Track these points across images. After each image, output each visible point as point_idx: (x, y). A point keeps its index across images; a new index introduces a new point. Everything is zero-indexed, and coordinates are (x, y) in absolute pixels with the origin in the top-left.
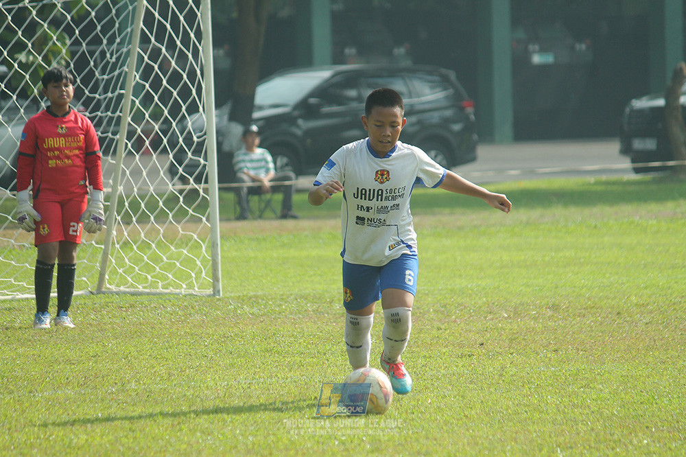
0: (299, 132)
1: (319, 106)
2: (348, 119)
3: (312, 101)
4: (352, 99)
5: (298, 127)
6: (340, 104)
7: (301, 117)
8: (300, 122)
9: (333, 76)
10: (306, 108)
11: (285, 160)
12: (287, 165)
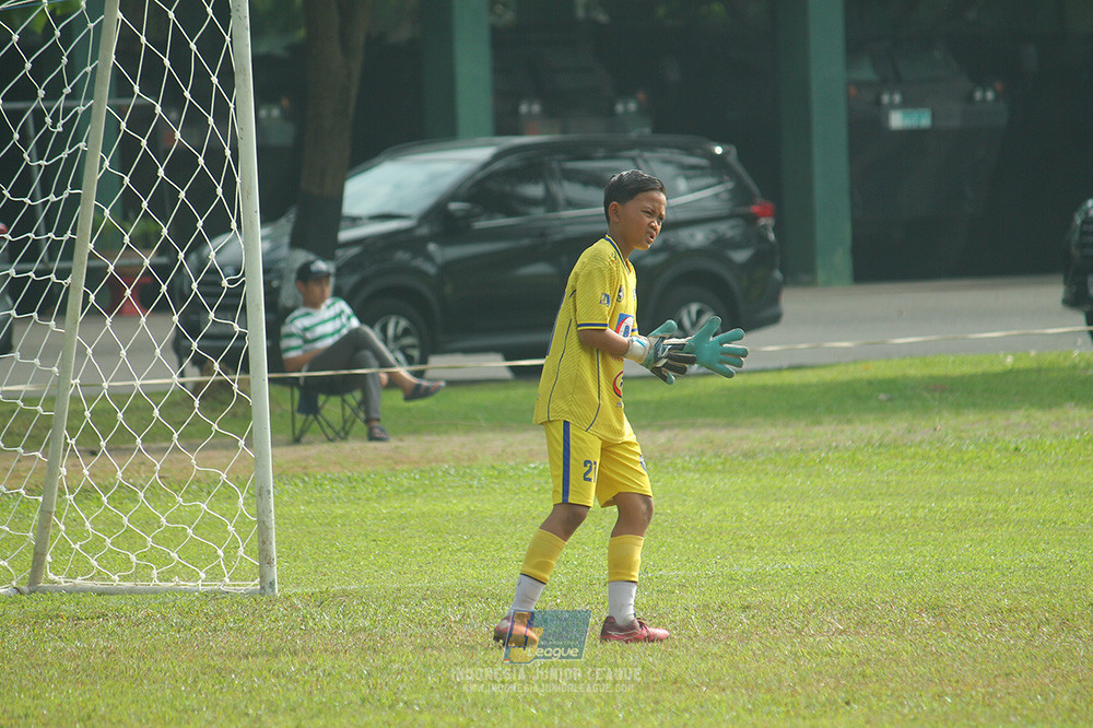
0: (430, 269)
1: (468, 217)
2: (526, 242)
3: (454, 206)
4: (534, 202)
5: (429, 258)
6: (510, 213)
7: (432, 238)
8: (432, 247)
9: (496, 157)
10: (443, 219)
11: (403, 323)
12: (406, 332)
